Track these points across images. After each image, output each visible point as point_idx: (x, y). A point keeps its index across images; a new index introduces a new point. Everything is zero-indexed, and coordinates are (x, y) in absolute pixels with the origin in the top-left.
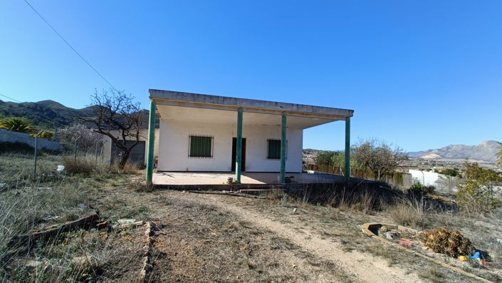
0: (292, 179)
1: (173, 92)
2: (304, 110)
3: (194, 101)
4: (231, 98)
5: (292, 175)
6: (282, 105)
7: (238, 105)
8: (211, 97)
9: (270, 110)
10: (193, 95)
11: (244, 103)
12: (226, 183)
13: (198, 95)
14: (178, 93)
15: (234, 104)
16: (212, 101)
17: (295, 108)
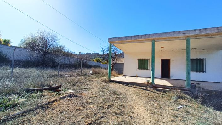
0: (197, 85)
1: (117, 38)
2: (208, 32)
3: (126, 40)
4: (146, 35)
5: (198, 82)
6: (184, 32)
7: (151, 38)
8: (135, 36)
9: (175, 38)
10: (126, 37)
11: (155, 36)
12: (145, 83)
13: (128, 36)
14: (119, 37)
15: (149, 38)
16: (135, 38)
17: (197, 32)
